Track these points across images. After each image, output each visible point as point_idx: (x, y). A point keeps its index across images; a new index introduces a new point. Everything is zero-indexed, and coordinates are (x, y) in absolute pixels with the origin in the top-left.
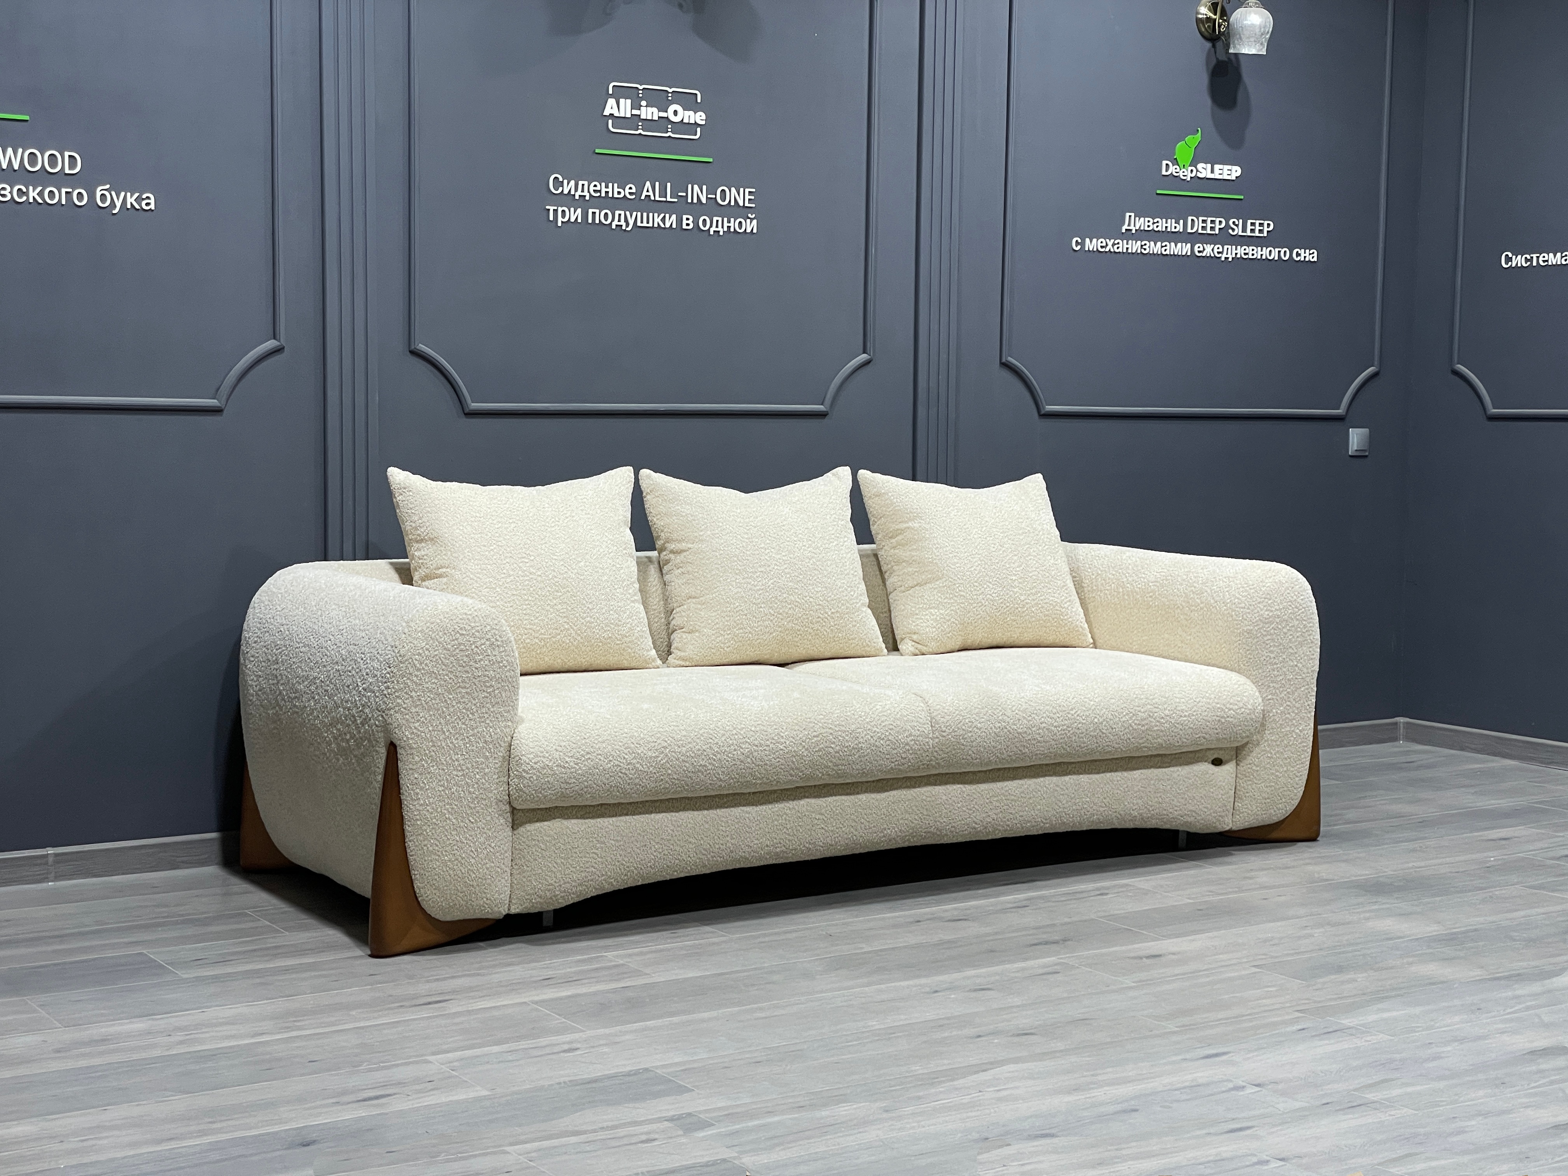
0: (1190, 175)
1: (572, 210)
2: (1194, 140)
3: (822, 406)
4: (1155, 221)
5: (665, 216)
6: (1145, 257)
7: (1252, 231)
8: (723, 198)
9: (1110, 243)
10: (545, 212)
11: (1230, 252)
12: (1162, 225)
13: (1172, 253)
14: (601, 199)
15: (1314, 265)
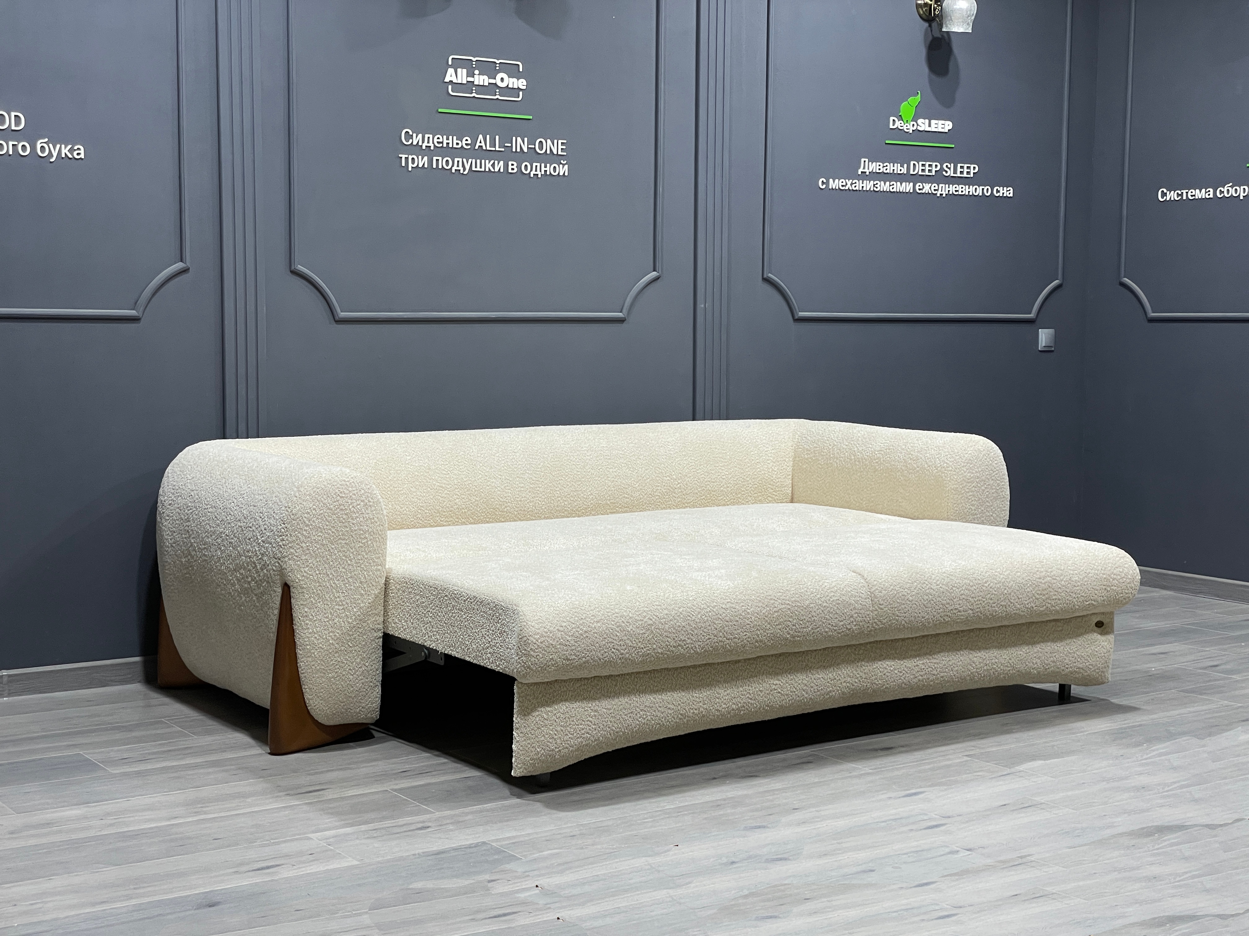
0: (912, 128)
1: (420, 157)
2: (915, 100)
3: (621, 314)
4: (885, 165)
5: (494, 163)
6: (876, 194)
7: (962, 172)
8: (540, 147)
9: (849, 183)
10: (399, 159)
11: (944, 190)
12: (890, 168)
13: (898, 191)
14: (444, 149)
15: (1010, 199)
